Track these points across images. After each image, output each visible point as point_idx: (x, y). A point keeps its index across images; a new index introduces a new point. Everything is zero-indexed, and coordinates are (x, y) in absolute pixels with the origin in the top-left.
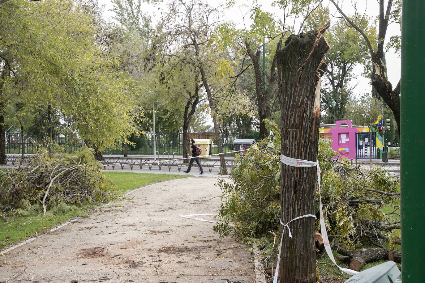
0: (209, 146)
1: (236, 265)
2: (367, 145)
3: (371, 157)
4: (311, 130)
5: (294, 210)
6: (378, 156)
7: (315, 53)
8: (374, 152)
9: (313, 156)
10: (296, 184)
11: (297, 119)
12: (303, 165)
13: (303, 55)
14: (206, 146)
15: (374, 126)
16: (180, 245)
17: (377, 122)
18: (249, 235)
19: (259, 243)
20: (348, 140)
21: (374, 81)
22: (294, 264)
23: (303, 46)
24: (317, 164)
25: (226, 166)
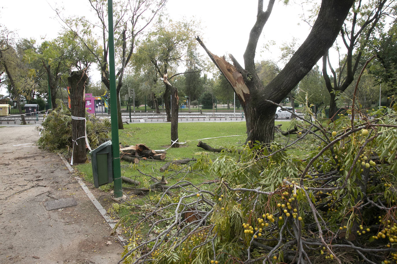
0: (8, 109)
1: (53, 159)
2: (101, 106)
3: (102, 112)
4: (82, 106)
5: (78, 135)
6: (106, 112)
7: (83, 78)
8: (104, 109)
9: (83, 116)
10: (78, 126)
11: (77, 102)
12: (80, 119)
13: (78, 79)
14: (6, 109)
15: (103, 97)
16: (23, 156)
17: (104, 95)
18: (55, 149)
19: (60, 152)
20: (91, 104)
21: (103, 79)
22: (79, 154)
23: (78, 76)
24: (85, 118)
25: (25, 120)
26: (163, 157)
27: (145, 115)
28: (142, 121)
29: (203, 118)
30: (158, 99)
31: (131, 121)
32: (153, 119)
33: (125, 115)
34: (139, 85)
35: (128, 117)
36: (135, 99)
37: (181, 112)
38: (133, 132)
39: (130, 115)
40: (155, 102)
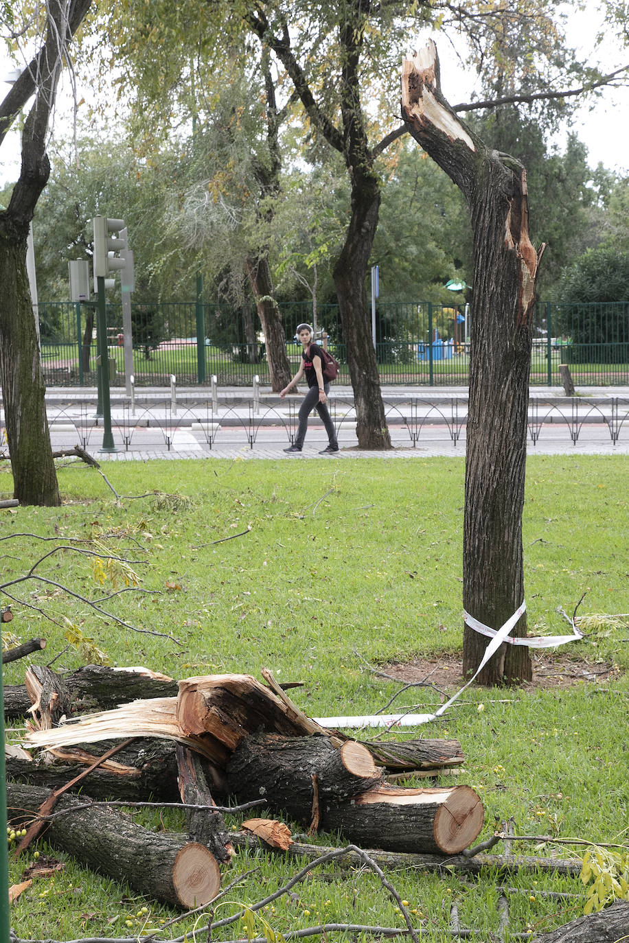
26: (458, 821)
27: (206, 403)
28: (185, 441)
29: (565, 421)
30: (280, 298)
31: (108, 444)
32: (262, 430)
33: (65, 403)
34: (157, 202)
35: (91, 413)
36: (135, 297)
37: (431, 383)
38: (131, 526)
39: (104, 405)
40: (261, 315)
